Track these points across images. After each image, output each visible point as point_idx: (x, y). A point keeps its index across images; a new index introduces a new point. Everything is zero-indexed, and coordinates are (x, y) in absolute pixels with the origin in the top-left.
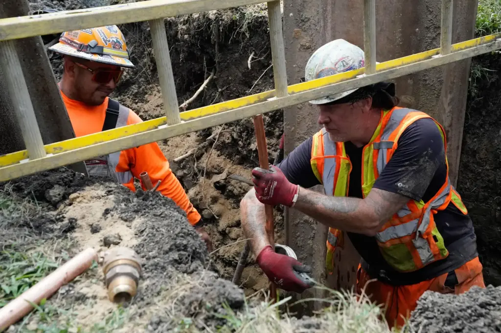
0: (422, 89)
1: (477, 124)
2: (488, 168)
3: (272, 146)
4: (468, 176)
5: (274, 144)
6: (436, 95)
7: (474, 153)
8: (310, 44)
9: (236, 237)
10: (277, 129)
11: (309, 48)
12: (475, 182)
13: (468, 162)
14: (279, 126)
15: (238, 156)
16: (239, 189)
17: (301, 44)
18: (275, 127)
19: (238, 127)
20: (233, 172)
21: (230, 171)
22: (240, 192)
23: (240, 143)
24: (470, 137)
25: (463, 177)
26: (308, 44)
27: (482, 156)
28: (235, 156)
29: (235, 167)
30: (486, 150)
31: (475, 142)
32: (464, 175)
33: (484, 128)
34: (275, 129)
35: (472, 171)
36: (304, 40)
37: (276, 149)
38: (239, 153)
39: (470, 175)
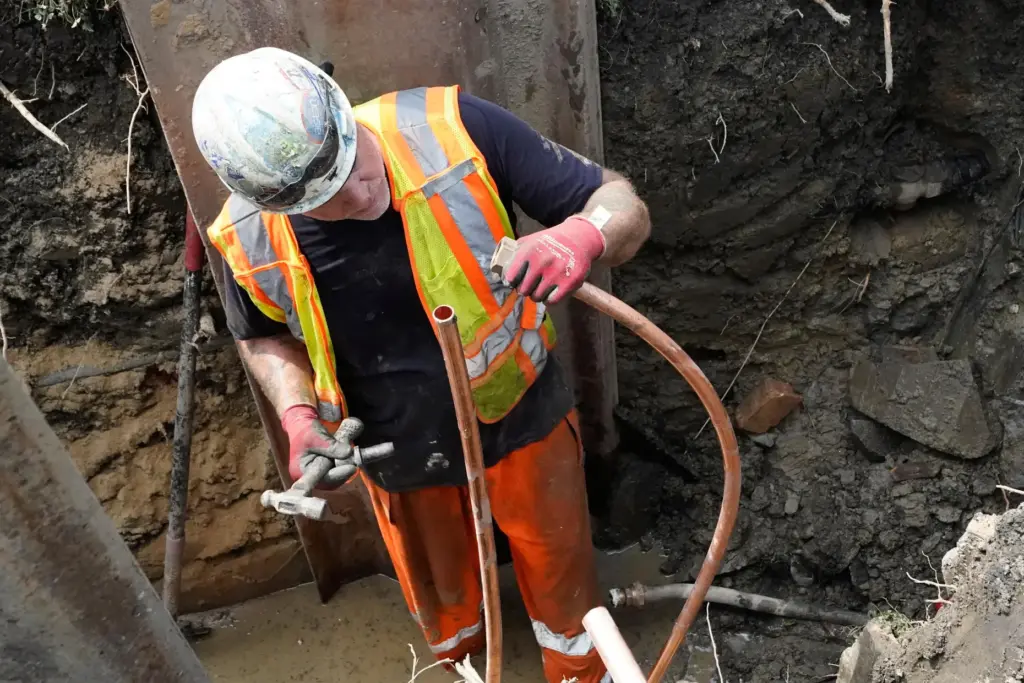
0: (503, 35)
1: (625, 62)
2: (662, 128)
3: (152, 273)
4: (624, 155)
5: (153, 269)
6: (534, 36)
7: (630, 113)
8: (207, 27)
9: (112, 495)
10: (151, 234)
11: (205, 38)
12: (640, 159)
13: (621, 131)
14: (153, 224)
15: (42, 331)
16: (80, 398)
17: (180, 33)
18: (144, 231)
19: (22, 272)
20: (42, 371)
21: (33, 371)
22: (83, 401)
23: (42, 301)
24: (615, 89)
25: (615, 159)
26: (199, 31)
27: (646, 113)
28: (31, 335)
29: (40, 357)
30: (652, 101)
31: (628, 93)
32: (616, 156)
33: (638, 63)
34: (144, 235)
35: (630, 145)
36: (184, 23)
37: (164, 275)
38: (40, 322)
39: (628, 151)
